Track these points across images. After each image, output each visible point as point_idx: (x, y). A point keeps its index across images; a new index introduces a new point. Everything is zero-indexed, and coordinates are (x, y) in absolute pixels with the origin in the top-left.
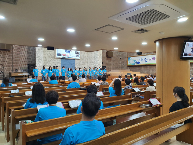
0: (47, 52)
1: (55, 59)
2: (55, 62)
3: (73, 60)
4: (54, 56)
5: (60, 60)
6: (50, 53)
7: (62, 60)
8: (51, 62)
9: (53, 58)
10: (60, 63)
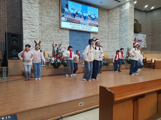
0: (46, 17)
1: (61, 31)
2: (60, 35)
3: (88, 35)
4: (58, 24)
5: (68, 32)
6: (52, 19)
7: (72, 32)
8: (53, 34)
9: (57, 29)
10: (68, 38)
